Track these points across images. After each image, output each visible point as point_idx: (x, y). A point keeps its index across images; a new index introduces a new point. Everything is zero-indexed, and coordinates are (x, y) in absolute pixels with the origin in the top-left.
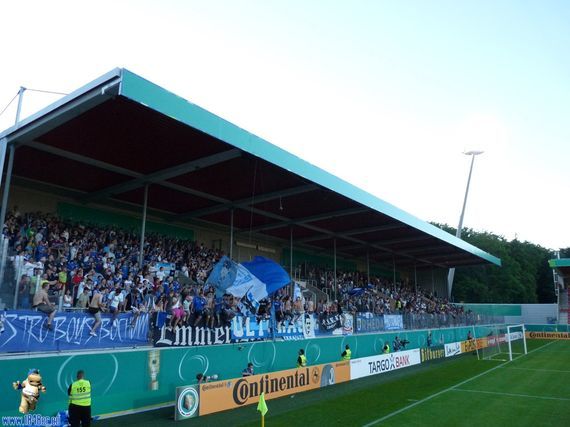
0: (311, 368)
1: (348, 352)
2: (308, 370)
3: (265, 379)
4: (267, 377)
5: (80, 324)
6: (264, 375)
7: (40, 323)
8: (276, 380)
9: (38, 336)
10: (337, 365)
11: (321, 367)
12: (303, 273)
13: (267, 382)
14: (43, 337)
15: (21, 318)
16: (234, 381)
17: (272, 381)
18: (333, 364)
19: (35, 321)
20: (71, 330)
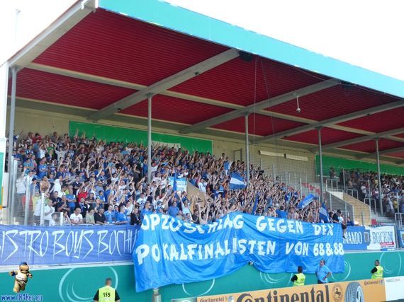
0: (331, 286)
1: (379, 268)
2: (327, 287)
3: (272, 295)
4: (275, 293)
5: (78, 239)
6: (272, 290)
7: (40, 237)
8: (287, 296)
9: (38, 250)
10: (366, 284)
11: (344, 285)
12: (341, 183)
13: (276, 298)
14: (43, 251)
15: (21, 233)
16: (237, 295)
17: (282, 297)
18: (361, 282)
19: (35, 235)
20: (70, 243)
